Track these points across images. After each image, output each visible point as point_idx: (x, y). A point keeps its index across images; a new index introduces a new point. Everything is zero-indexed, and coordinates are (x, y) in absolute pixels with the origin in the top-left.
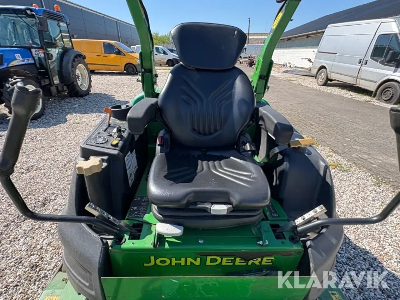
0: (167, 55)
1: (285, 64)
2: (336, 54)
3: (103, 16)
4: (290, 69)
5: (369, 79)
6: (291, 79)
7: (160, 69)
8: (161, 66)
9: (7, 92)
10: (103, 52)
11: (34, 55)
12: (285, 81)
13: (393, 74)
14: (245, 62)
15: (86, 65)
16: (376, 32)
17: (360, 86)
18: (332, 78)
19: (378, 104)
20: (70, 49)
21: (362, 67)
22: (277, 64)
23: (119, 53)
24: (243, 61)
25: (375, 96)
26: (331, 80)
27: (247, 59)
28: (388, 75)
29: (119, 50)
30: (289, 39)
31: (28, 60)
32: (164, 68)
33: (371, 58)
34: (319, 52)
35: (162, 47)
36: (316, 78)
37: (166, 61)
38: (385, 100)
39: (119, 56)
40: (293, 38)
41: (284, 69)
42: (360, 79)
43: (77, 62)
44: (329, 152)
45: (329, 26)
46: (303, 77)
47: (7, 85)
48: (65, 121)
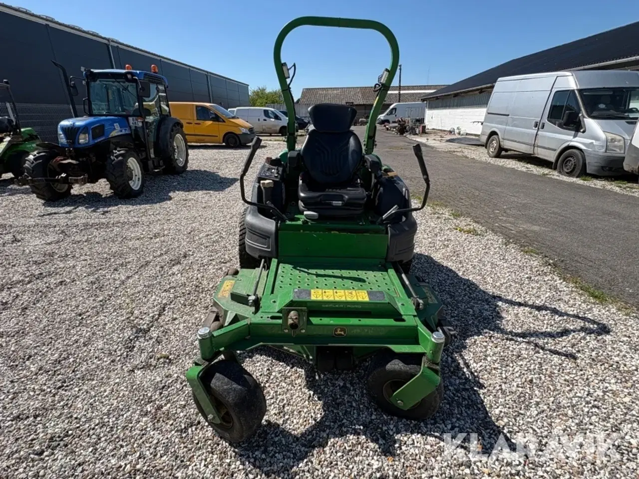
0: (281, 120)
1: (452, 130)
2: (508, 115)
3: (188, 68)
4: (459, 137)
5: (546, 146)
6: (455, 150)
7: (271, 140)
8: (271, 136)
9: (113, 165)
10: (195, 118)
11: (131, 124)
12: (446, 152)
13: (573, 140)
14: (394, 128)
15: (184, 135)
16: (552, 88)
17: (539, 156)
18: (505, 147)
19: (557, 178)
20: (167, 115)
21: (539, 133)
22: (441, 130)
23: (217, 118)
24: (391, 127)
25: (555, 169)
26: (506, 150)
27: (396, 125)
28: (568, 141)
29: (215, 114)
30: (456, 95)
31: (125, 130)
32: (277, 138)
33: (548, 120)
34: (489, 113)
35: (271, 109)
36: (486, 148)
37: (278, 128)
38: (567, 173)
39: (217, 123)
40: (461, 93)
41: (449, 137)
42: (538, 146)
43: (175, 132)
44: (470, 222)
45: (500, 79)
46: (474, 148)
47: (112, 157)
48: (170, 199)
